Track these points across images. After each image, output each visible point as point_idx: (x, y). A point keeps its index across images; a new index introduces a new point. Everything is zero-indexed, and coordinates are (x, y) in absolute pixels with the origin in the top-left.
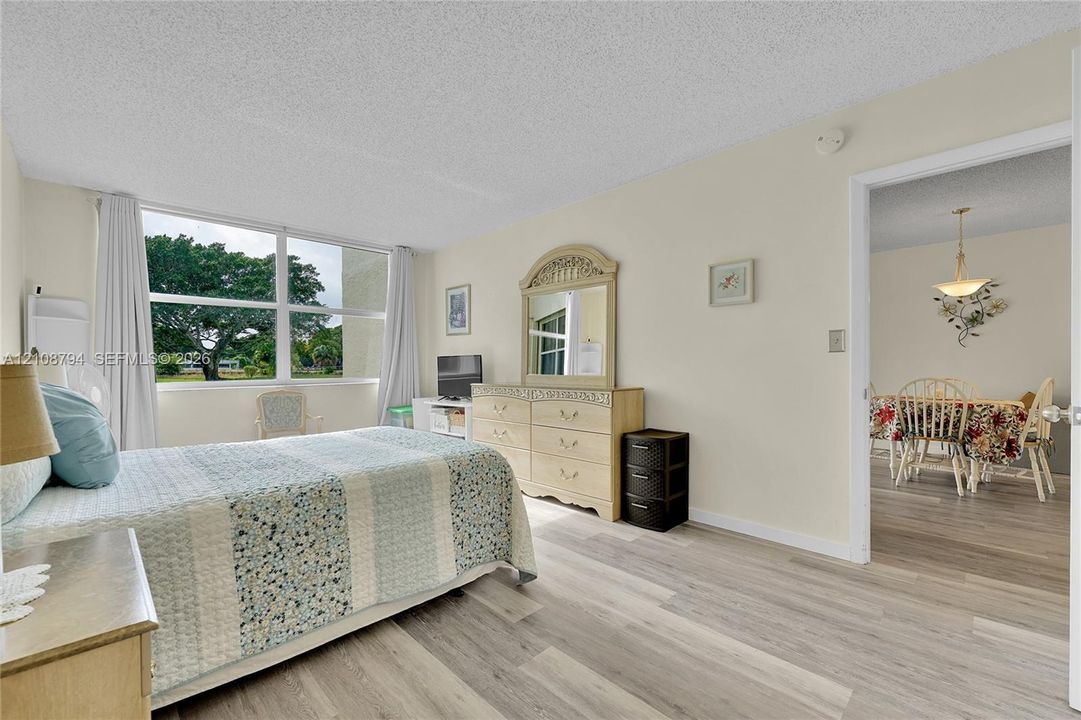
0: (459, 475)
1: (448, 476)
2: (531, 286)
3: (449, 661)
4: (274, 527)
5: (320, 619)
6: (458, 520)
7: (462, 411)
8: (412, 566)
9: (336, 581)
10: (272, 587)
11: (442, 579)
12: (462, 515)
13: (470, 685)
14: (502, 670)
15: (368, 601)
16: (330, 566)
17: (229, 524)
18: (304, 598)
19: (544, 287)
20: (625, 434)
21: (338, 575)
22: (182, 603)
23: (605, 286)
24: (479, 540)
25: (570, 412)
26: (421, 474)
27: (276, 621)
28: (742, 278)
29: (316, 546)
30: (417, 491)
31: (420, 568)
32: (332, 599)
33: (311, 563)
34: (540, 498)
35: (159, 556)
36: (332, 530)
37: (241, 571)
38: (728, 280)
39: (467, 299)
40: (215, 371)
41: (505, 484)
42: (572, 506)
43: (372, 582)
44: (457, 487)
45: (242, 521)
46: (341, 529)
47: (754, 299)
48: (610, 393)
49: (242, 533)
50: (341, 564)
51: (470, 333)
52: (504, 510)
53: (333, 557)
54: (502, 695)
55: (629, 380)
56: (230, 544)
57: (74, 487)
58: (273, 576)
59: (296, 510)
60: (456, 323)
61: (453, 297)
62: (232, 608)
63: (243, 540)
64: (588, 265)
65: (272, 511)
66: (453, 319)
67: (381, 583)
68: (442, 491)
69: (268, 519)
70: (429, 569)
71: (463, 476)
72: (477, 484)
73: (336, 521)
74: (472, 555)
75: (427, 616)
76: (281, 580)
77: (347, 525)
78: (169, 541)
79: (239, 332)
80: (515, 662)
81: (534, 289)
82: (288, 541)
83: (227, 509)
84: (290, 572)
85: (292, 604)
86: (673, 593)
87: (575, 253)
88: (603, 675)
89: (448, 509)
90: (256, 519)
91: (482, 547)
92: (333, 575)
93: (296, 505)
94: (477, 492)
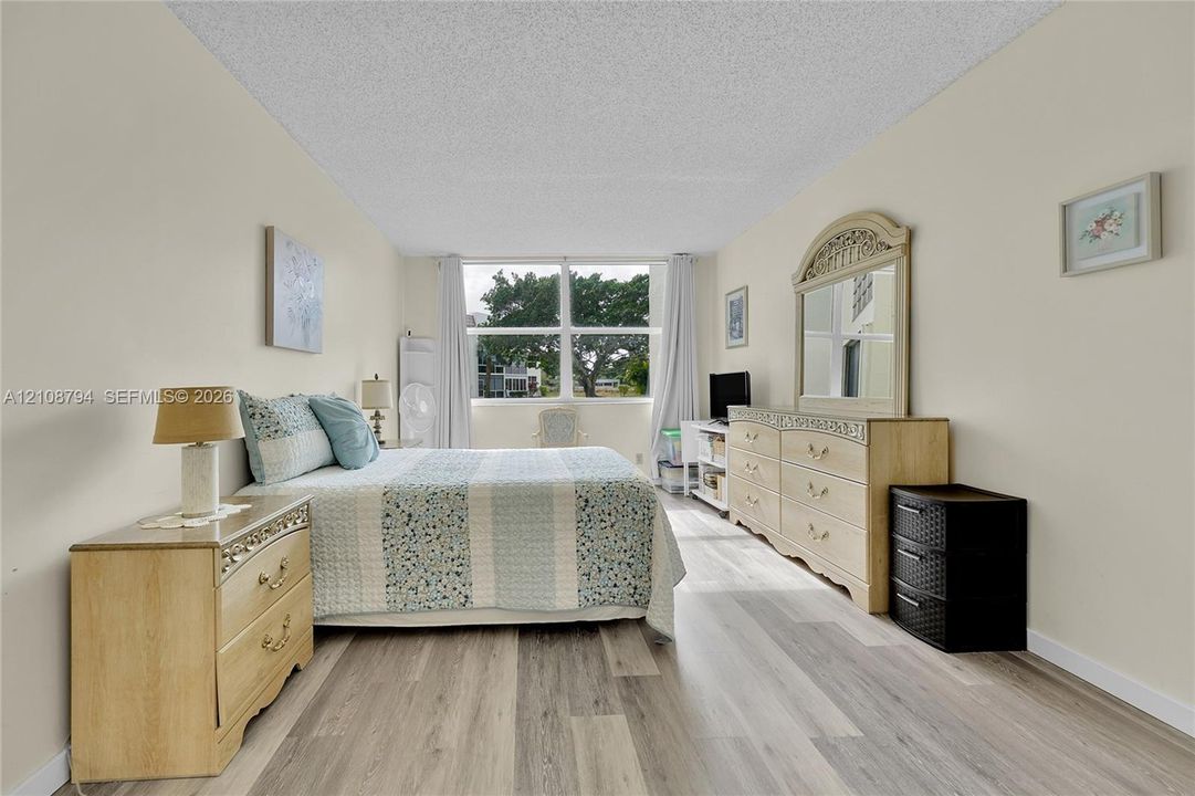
0: (587, 501)
1: (574, 500)
2: (804, 279)
3: (523, 682)
4: (410, 515)
5: (445, 602)
6: (583, 549)
7: (722, 438)
8: (528, 582)
9: (458, 574)
10: (408, 563)
11: (560, 605)
12: (588, 544)
13: (518, 709)
14: (556, 712)
15: (486, 601)
16: (453, 560)
17: (379, 506)
18: (433, 580)
19: (820, 278)
20: (891, 487)
21: (460, 569)
22: (350, 556)
23: (892, 268)
24: (613, 578)
25: (819, 448)
26: (542, 494)
27: (411, 592)
28: (1131, 214)
29: (442, 539)
30: (537, 509)
31: (536, 587)
32: (455, 589)
33: (437, 552)
34: (788, 557)
35: (337, 519)
36: (455, 529)
37: (387, 545)
38: (1100, 223)
39: (744, 303)
40: (593, 389)
41: (647, 522)
42: (821, 576)
43: (491, 586)
44: (583, 514)
45: (388, 506)
46: (463, 530)
47: (1161, 250)
48: (865, 424)
49: (388, 515)
50: (462, 561)
51: (746, 345)
52: (646, 552)
53: (456, 553)
54: (533, 731)
55: (927, 407)
56: (380, 521)
57: (342, 467)
58: (409, 555)
59: (427, 505)
60: (735, 334)
61: (732, 303)
62: (381, 572)
63: (388, 520)
64: (871, 239)
65: (409, 502)
66: (732, 329)
67: (499, 588)
68: (566, 515)
69: (406, 508)
70: (545, 590)
71: (592, 503)
72: (609, 514)
73: (460, 522)
74: (603, 591)
75: (547, 637)
76: (414, 560)
77: (467, 528)
78: (344, 510)
79: (612, 353)
80: (573, 711)
81: (809, 283)
82: (419, 531)
83: (381, 495)
84: (421, 555)
85: (422, 581)
86: (854, 732)
87: (852, 225)
88: (644, 770)
89: (573, 535)
90: (398, 507)
91: (615, 586)
92: (455, 569)
93: (428, 501)
94: (608, 524)
